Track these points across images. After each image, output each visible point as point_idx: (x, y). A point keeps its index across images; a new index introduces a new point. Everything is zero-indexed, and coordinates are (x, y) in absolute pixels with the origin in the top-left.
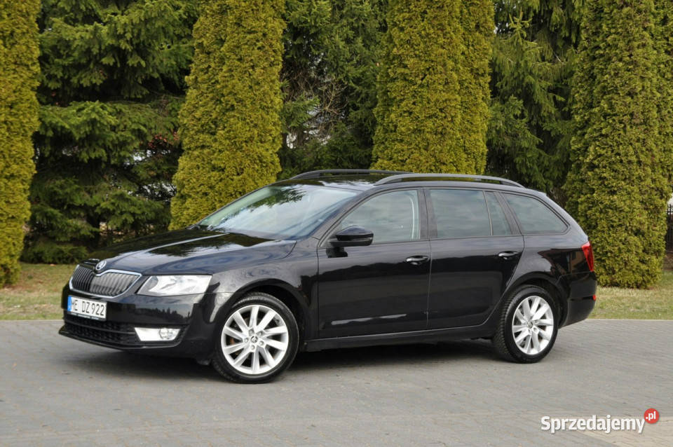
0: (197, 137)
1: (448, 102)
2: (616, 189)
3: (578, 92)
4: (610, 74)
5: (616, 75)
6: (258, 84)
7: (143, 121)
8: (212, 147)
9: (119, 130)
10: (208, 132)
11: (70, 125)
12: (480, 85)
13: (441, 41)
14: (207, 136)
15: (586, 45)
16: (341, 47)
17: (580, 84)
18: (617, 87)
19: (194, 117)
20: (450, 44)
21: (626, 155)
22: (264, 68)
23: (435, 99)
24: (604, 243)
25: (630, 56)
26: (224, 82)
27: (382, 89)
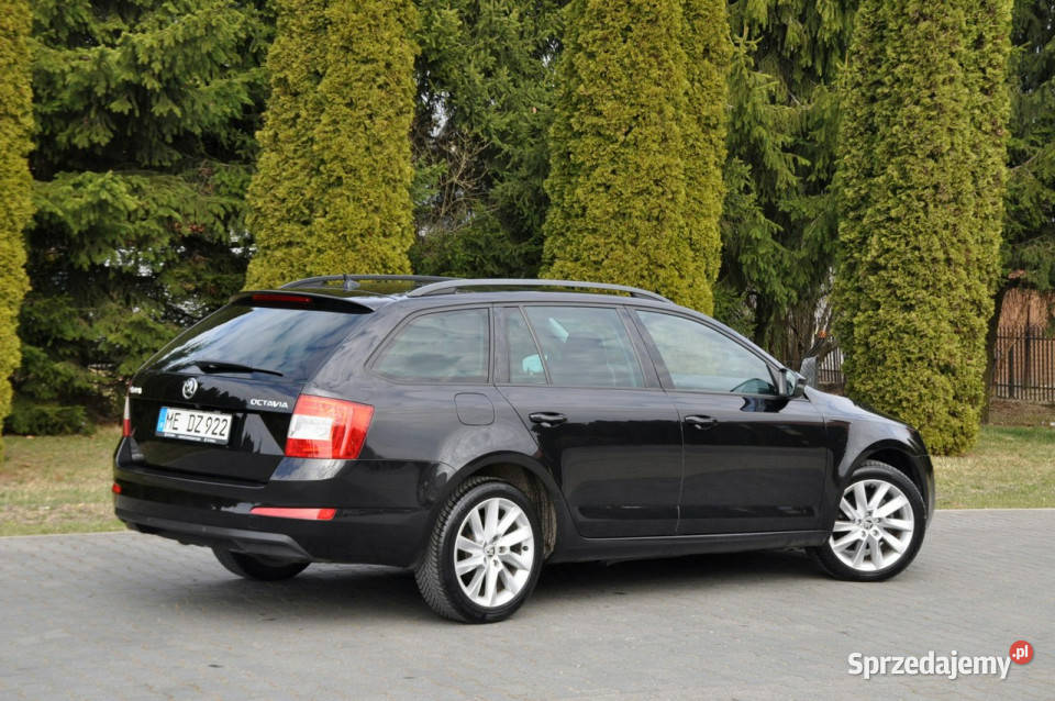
0: (278, 229)
1: (667, 169)
2: (913, 302)
3: (849, 152)
4: (901, 125)
5: (911, 125)
6: (379, 143)
7: (175, 203)
8: (305, 244)
9: (137, 219)
10: (298, 221)
11: (65, 211)
12: (711, 143)
13: (655, 73)
14: (296, 227)
15: (860, 81)
16: (477, 82)
17: (851, 140)
18: (912, 144)
19: (275, 196)
20: (668, 78)
21: (929, 250)
22: (388, 118)
23: (647, 165)
24: (897, 386)
25: (932, 96)
26: (323, 140)
27: (559, 148)
